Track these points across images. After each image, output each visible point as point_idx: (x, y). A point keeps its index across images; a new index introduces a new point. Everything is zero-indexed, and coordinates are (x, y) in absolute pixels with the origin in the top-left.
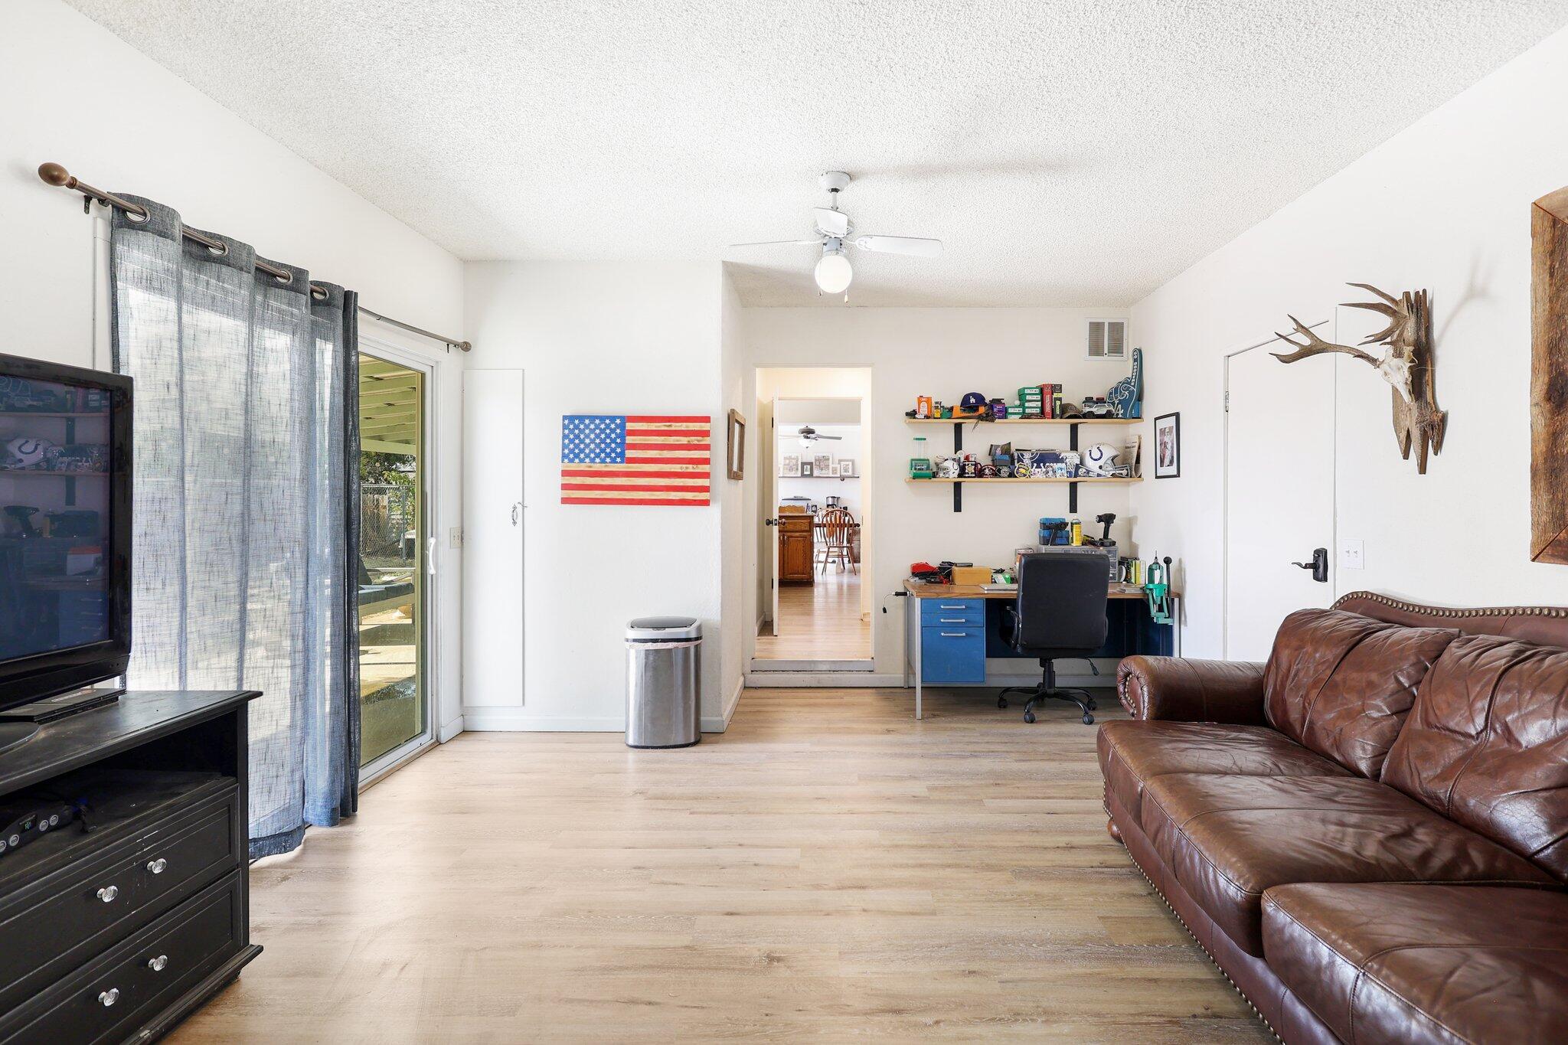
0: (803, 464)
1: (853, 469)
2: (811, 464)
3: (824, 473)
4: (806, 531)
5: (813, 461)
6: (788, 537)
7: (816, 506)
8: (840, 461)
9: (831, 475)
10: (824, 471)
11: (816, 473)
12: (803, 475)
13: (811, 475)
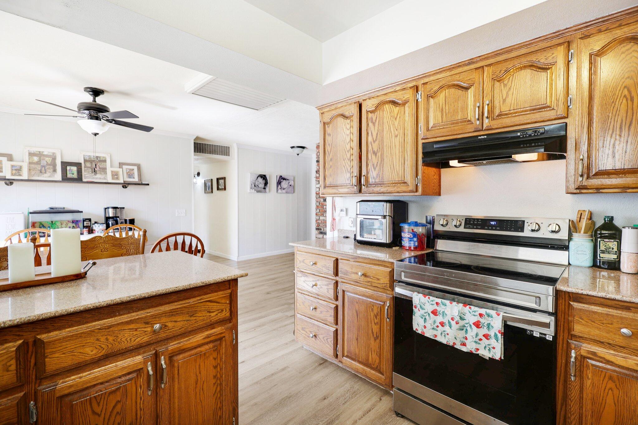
0: (65, 165)
1: (140, 175)
2: (78, 165)
3: (98, 178)
4: (221, 322)
5: (82, 161)
6: (171, 359)
7: (90, 220)
8: (121, 165)
9: (110, 181)
10: (98, 176)
11: (87, 176)
12: (65, 179)
13: (79, 179)
